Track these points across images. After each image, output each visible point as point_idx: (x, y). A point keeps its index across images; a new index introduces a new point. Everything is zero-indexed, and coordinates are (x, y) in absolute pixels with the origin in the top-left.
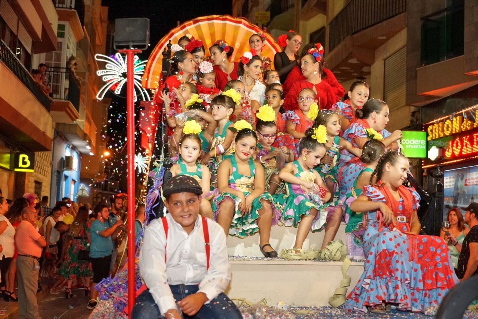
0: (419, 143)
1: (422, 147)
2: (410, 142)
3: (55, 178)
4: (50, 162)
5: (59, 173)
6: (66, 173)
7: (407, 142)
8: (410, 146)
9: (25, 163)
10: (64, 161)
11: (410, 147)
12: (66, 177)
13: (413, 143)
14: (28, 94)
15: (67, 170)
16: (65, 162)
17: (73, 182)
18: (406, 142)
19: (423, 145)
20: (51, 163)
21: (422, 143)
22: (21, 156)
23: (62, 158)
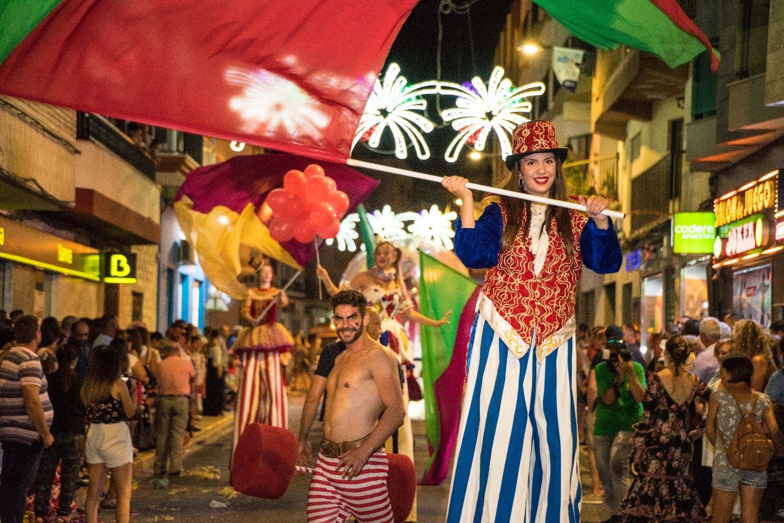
0: (704, 231)
1: (708, 237)
2: (688, 229)
3: (164, 282)
4: (154, 254)
5: (171, 272)
6: (183, 269)
7: (685, 229)
8: (688, 236)
9: (120, 269)
10: (179, 249)
11: (690, 238)
12: (184, 277)
13: (694, 231)
14: (127, 169)
15: (185, 264)
16: (182, 249)
17: (197, 284)
18: (682, 230)
19: (710, 234)
20: (157, 258)
21: (708, 230)
22: (115, 258)
23: (175, 244)
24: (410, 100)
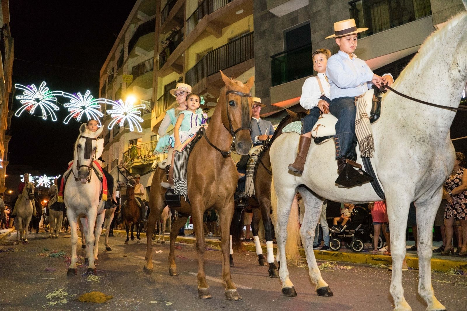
24: (95, 104)
